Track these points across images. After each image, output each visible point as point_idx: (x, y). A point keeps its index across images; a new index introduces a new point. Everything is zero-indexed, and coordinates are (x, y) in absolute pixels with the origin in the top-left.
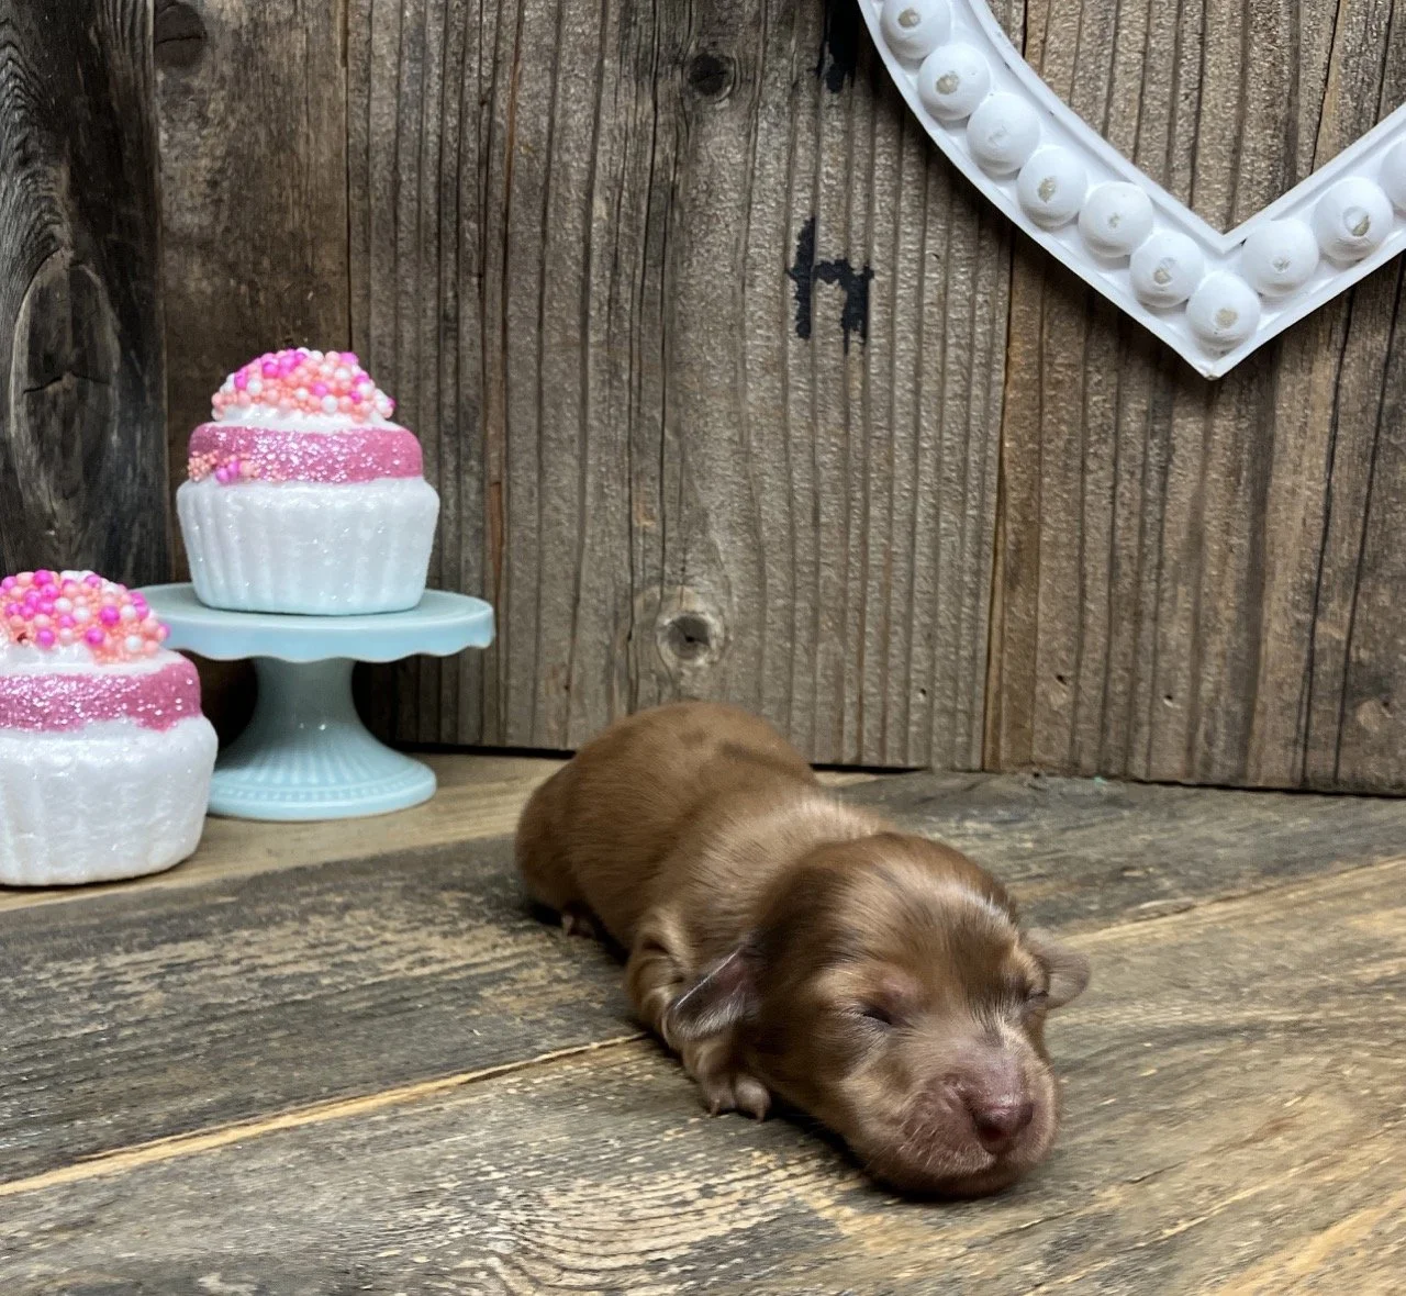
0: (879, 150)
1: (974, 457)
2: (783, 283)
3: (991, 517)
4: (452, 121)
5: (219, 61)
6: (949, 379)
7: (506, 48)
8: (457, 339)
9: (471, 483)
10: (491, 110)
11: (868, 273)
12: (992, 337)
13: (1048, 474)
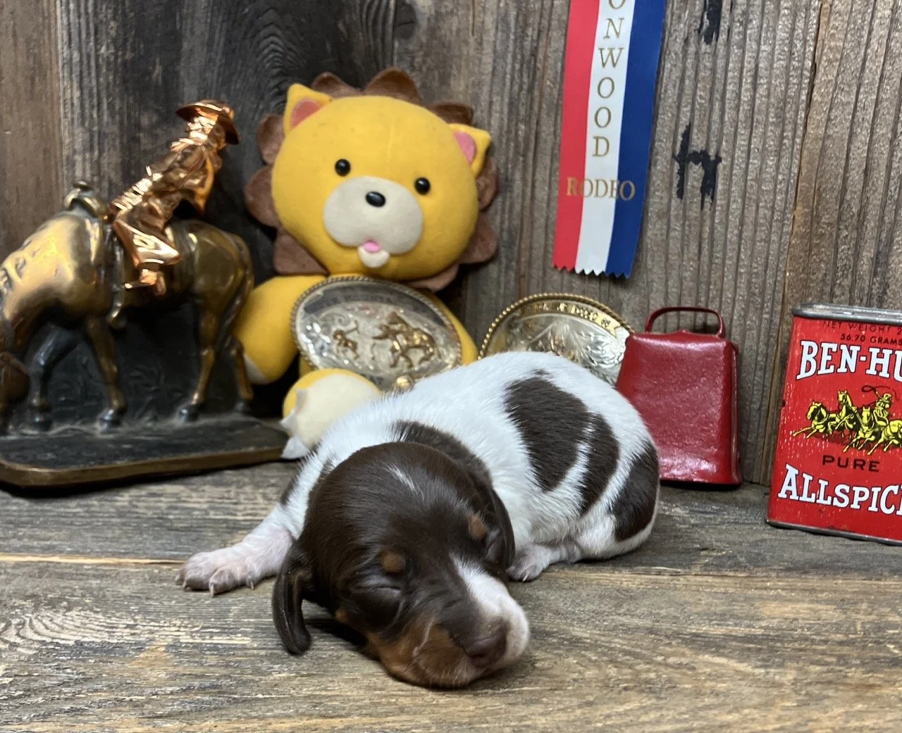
0: (729, 81)
1: (770, 281)
2: (672, 165)
3: (777, 320)
4: (517, 66)
5: (421, 35)
6: (758, 229)
7: (545, 22)
8: (511, 192)
9: (512, 275)
10: (535, 60)
11: (718, 159)
12: (786, 203)
13: (810, 294)
